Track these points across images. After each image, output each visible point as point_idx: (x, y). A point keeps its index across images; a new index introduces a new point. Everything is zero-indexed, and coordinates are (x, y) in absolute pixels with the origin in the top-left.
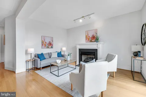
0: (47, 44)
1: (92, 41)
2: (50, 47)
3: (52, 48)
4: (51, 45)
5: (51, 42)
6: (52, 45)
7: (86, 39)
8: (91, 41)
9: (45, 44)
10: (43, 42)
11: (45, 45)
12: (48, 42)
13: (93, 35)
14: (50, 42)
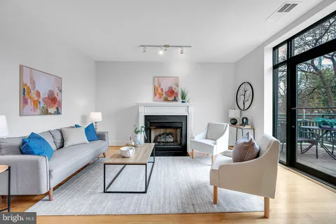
0: (41, 100)
1: (169, 99)
2: (52, 110)
3: (58, 112)
4: (56, 106)
5: (56, 91)
6: (60, 104)
7: (155, 94)
8: (166, 100)
9: (36, 99)
10: (29, 92)
11: (36, 103)
12: (44, 94)
13: (171, 88)
14: (51, 93)
